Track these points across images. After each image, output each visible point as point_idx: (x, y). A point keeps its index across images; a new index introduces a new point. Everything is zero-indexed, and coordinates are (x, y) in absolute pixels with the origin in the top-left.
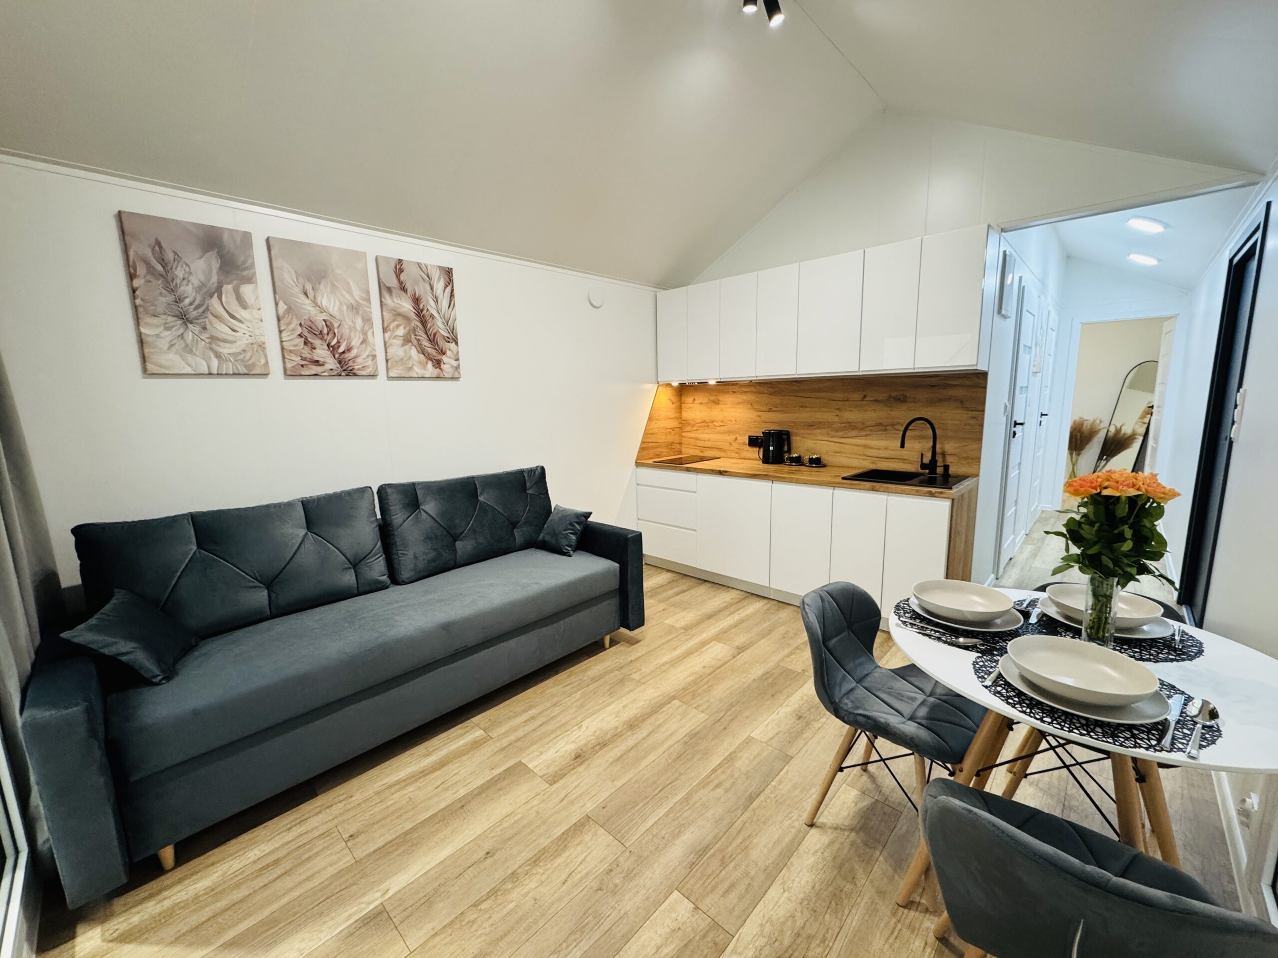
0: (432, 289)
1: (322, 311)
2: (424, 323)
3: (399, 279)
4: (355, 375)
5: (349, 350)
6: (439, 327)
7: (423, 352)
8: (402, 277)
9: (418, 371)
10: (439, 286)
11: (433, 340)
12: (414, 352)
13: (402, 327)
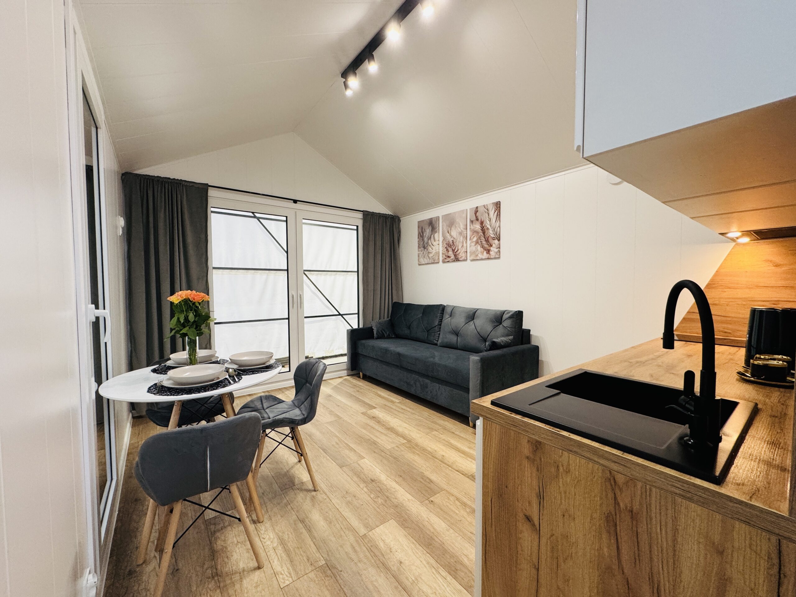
0: (489, 215)
1: (452, 237)
2: (484, 233)
3: (476, 215)
4: (459, 260)
5: (458, 250)
6: (491, 233)
7: (482, 247)
8: (477, 214)
9: (480, 256)
10: (492, 213)
11: (487, 241)
12: (479, 248)
13: (475, 237)
